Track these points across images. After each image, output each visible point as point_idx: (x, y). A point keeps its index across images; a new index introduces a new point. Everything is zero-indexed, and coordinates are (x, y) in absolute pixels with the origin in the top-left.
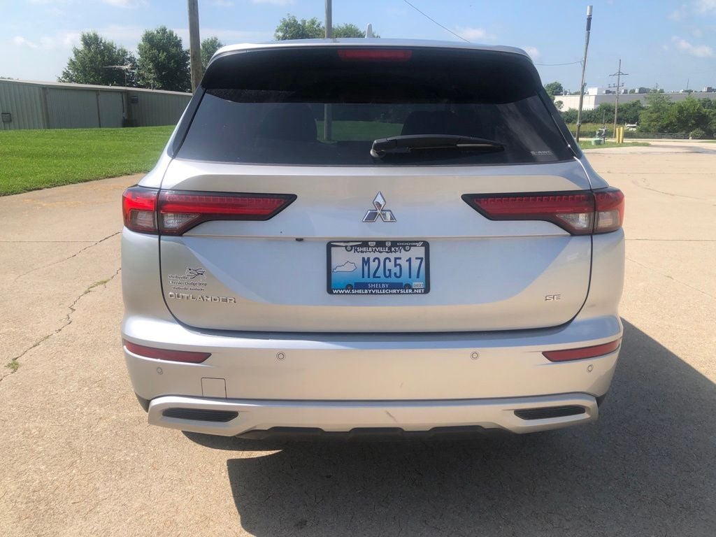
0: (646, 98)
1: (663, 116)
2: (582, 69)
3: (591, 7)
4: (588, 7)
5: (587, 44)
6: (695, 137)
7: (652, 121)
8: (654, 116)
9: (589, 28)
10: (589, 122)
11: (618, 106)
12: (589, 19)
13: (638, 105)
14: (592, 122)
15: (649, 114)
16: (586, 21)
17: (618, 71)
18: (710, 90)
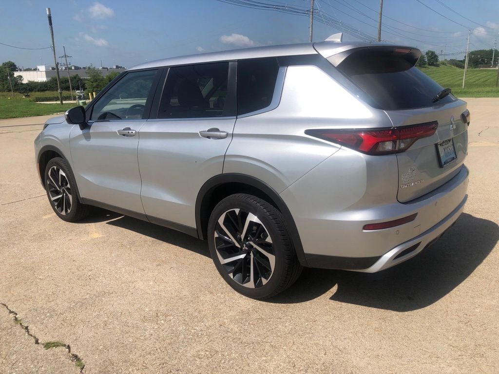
0: (86, 73)
1: (101, 84)
2: (53, 52)
3: (49, 9)
4: (47, 9)
5: (53, 35)
6: (123, 98)
7: (94, 88)
8: (95, 84)
9: (51, 23)
10: (46, 90)
11: (70, 78)
12: (50, 18)
13: (78, 77)
14: (49, 90)
15: (91, 83)
16: (48, 19)
17: (64, 54)
18: (117, 67)
